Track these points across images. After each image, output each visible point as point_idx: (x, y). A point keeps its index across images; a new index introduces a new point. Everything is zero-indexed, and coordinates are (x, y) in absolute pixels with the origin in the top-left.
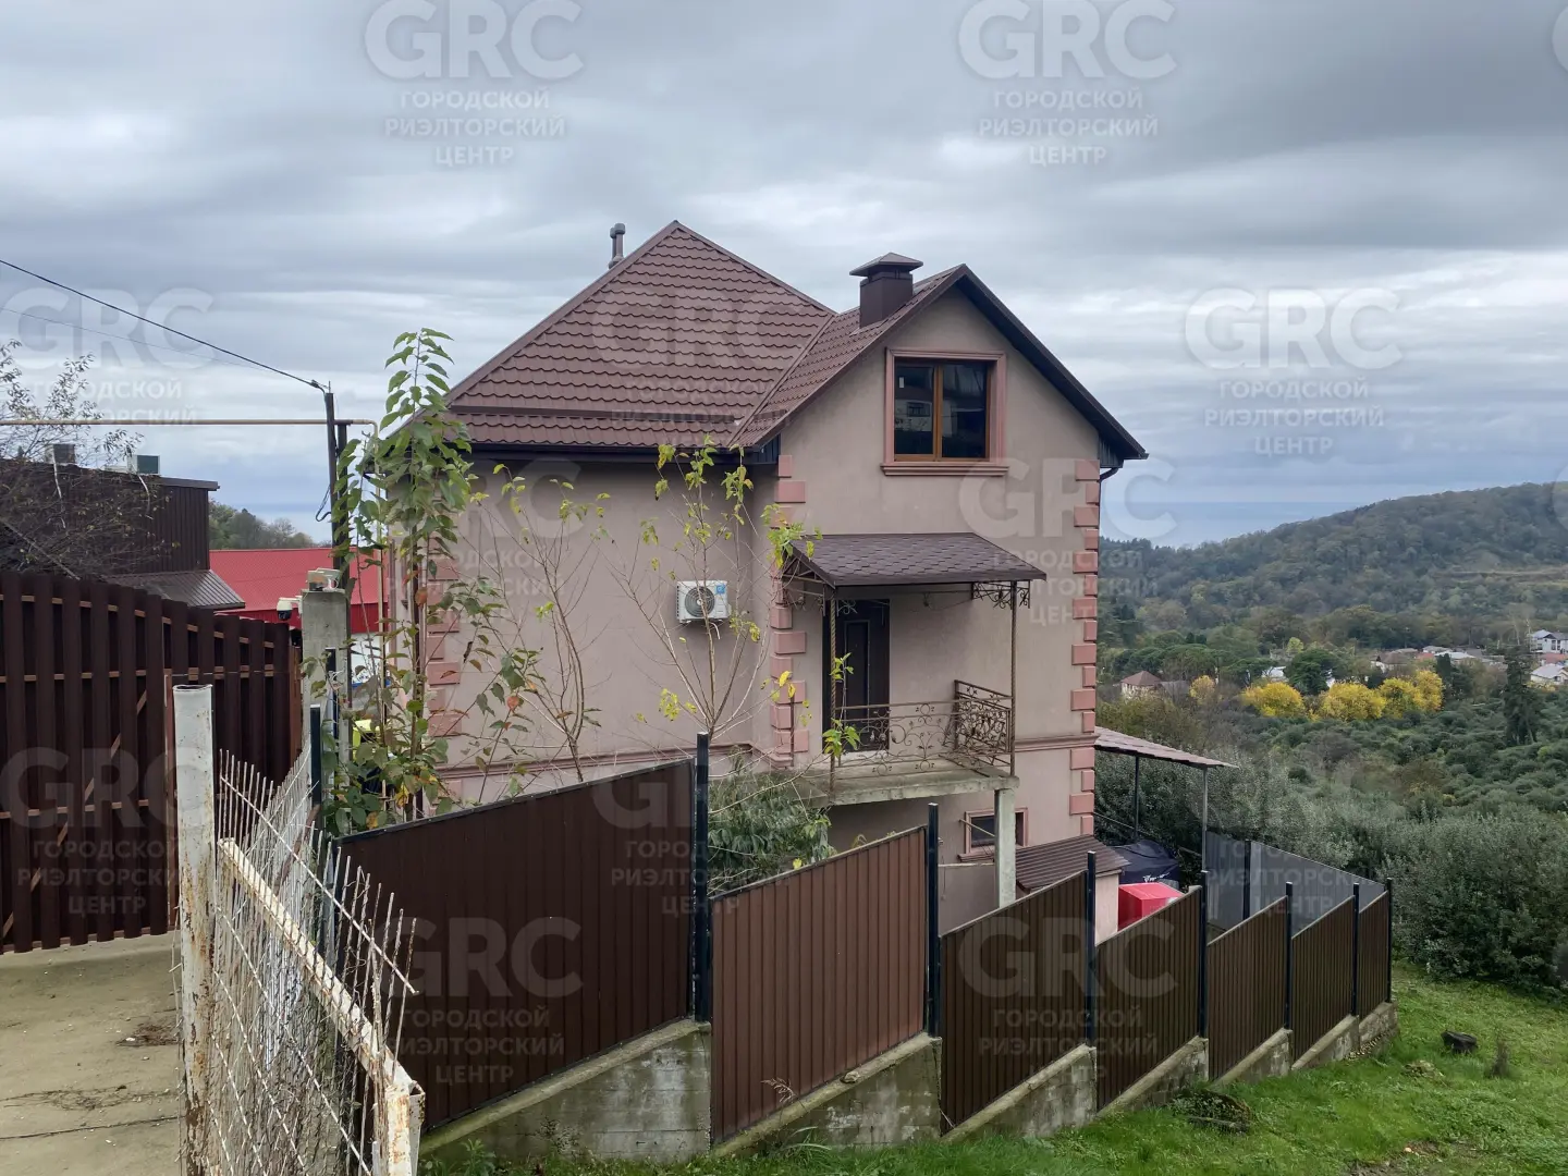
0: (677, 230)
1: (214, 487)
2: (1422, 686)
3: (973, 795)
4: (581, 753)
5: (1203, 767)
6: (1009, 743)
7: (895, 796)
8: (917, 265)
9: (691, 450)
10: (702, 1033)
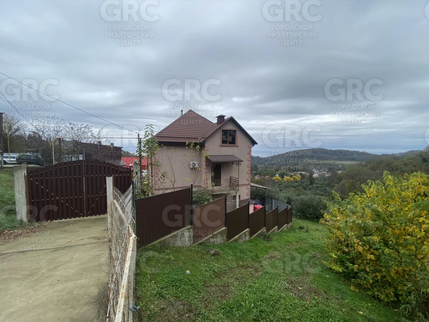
0: (191, 111)
1: (122, 148)
2: (298, 177)
3: (233, 193)
4: (175, 187)
5: (266, 188)
6: (238, 185)
7: (222, 193)
8: (225, 116)
9: (191, 143)
10: (192, 227)
